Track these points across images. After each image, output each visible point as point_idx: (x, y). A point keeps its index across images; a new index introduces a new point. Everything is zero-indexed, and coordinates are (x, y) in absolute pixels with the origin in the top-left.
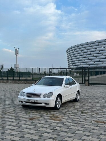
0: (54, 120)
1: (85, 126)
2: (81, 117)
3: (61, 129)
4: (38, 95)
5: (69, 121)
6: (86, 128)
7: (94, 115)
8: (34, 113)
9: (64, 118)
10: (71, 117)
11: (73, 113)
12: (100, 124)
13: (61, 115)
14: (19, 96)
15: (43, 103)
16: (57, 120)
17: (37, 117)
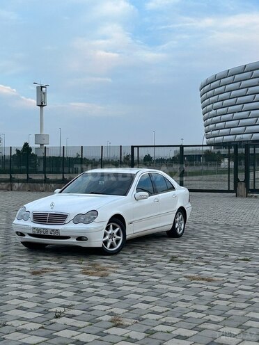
0: (92, 274)
1: (157, 286)
2: (161, 269)
3: (96, 291)
4: (59, 218)
7: (197, 265)
9: (119, 271)
10: (136, 268)
11: (148, 261)
12: (195, 283)
13: (114, 266)
14: (16, 221)
15: (73, 237)
17: (51, 269)
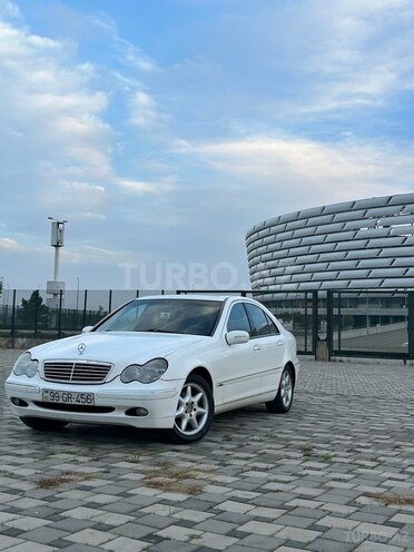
0: (167, 488)
1: (326, 522)
2: (302, 476)
3: (192, 537)
5: (240, 494)
6: (327, 534)
7: (362, 466)
8: (71, 457)
9: (219, 478)
10: (252, 474)
11: (263, 457)
12: (399, 511)
13: (203, 466)
16: (177, 491)
